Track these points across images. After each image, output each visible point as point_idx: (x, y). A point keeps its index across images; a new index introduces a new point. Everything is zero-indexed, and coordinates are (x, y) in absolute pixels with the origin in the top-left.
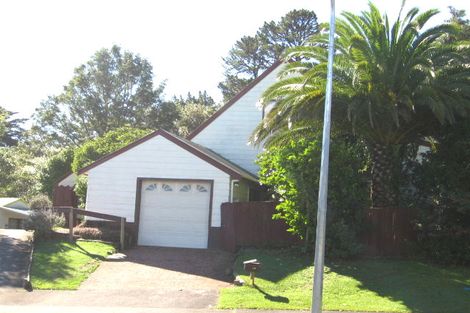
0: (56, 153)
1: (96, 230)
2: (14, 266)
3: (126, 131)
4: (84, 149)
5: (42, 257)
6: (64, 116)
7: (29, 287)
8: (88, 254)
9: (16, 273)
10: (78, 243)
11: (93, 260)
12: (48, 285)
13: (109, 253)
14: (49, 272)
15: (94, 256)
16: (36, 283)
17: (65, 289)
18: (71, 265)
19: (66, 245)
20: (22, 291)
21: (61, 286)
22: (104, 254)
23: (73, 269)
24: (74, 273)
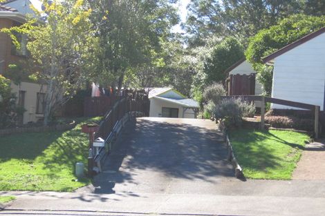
0: (218, 43)
1: (286, 118)
2: (213, 155)
3: (300, 18)
4: (259, 37)
5: (241, 146)
6: (218, 6)
7: (241, 177)
8: (286, 143)
9: (220, 162)
10: (271, 131)
11: (294, 150)
12: (259, 175)
13: (306, 143)
14: (254, 161)
15: (293, 145)
16: (247, 173)
17: (278, 179)
18: (274, 154)
19: (259, 133)
20: (236, 181)
21: (274, 176)
22: (302, 143)
23: (278, 158)
24: (282, 163)
